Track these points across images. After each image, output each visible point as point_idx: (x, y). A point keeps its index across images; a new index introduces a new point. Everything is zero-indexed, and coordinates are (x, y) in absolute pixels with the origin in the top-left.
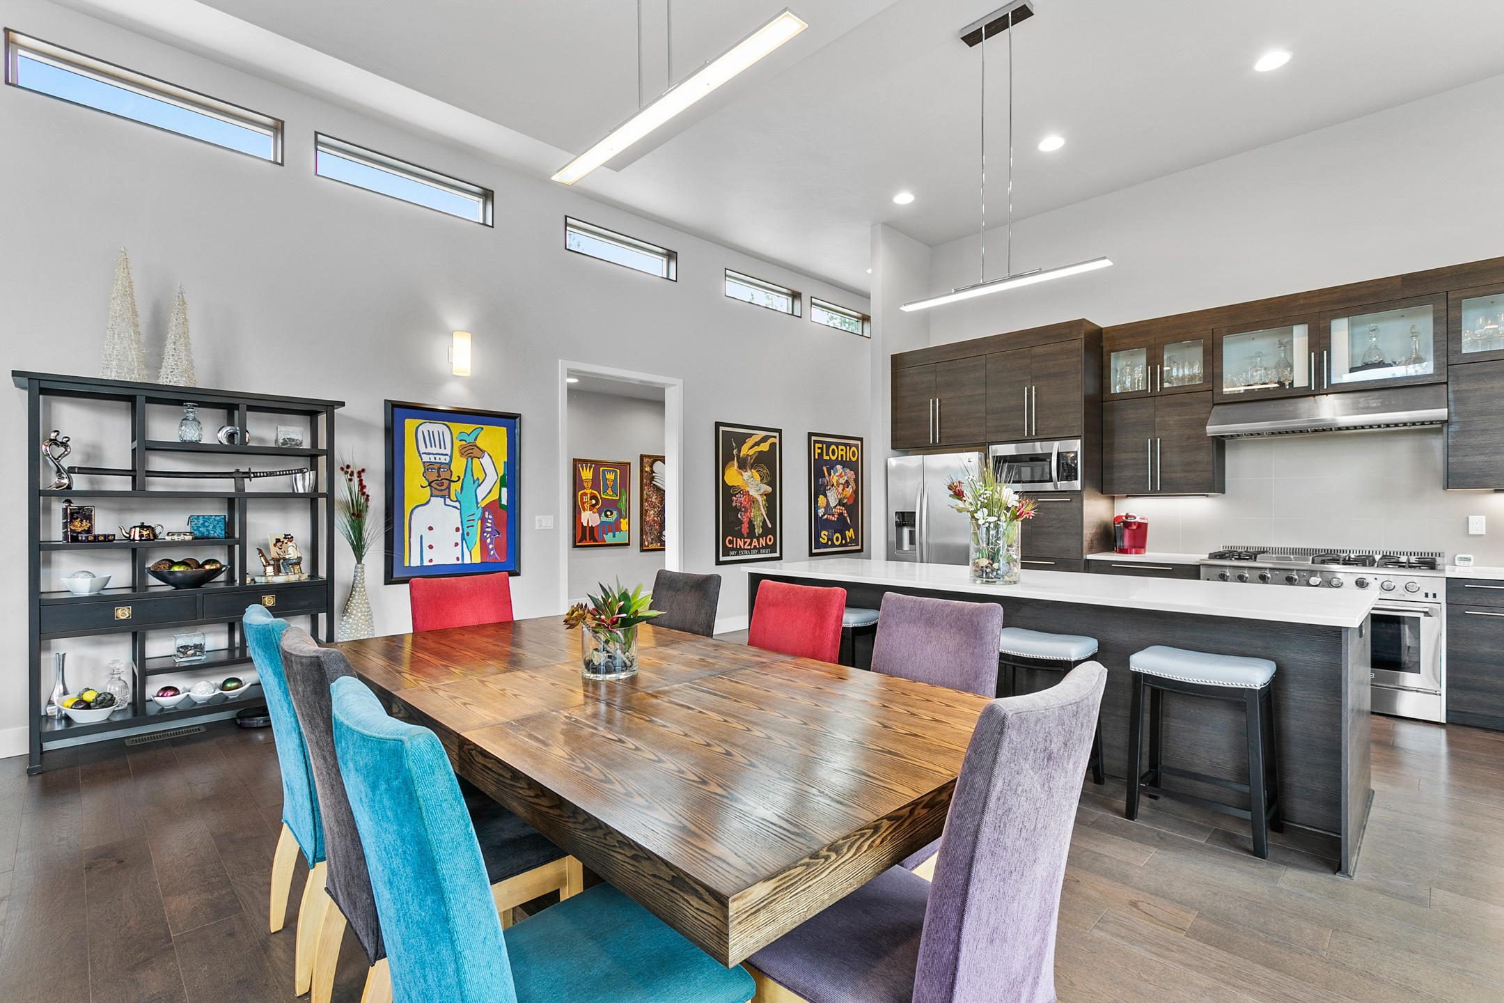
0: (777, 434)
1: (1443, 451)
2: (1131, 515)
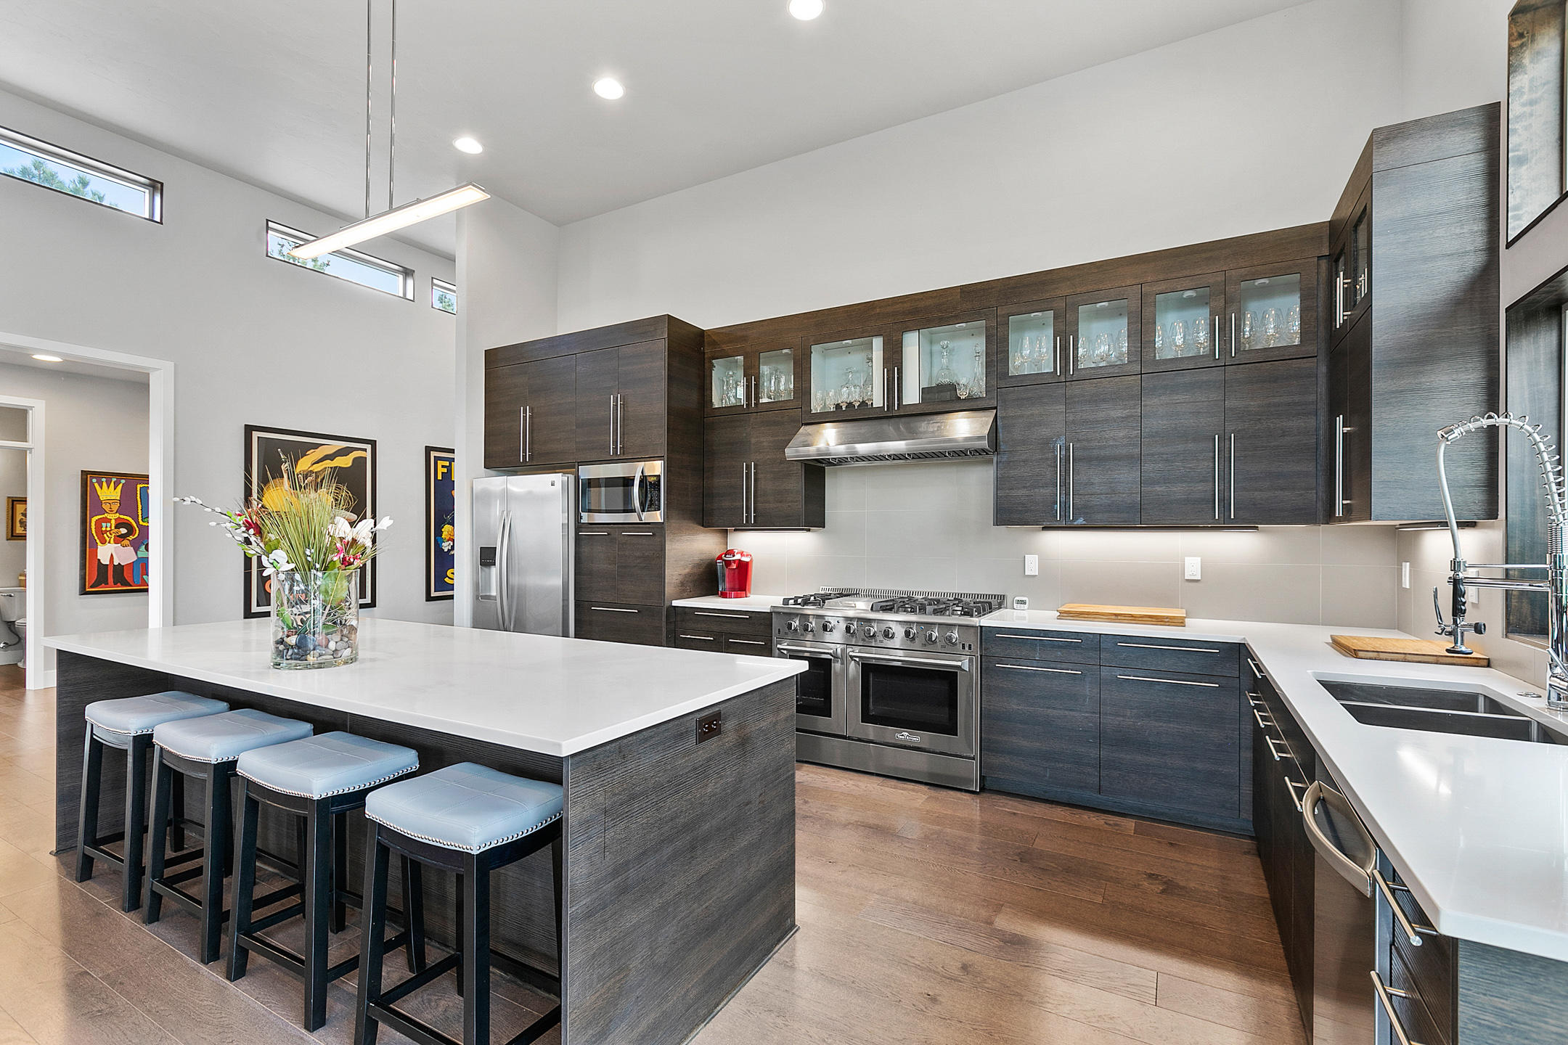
0: (369, 447)
1: (994, 483)
2: (731, 552)
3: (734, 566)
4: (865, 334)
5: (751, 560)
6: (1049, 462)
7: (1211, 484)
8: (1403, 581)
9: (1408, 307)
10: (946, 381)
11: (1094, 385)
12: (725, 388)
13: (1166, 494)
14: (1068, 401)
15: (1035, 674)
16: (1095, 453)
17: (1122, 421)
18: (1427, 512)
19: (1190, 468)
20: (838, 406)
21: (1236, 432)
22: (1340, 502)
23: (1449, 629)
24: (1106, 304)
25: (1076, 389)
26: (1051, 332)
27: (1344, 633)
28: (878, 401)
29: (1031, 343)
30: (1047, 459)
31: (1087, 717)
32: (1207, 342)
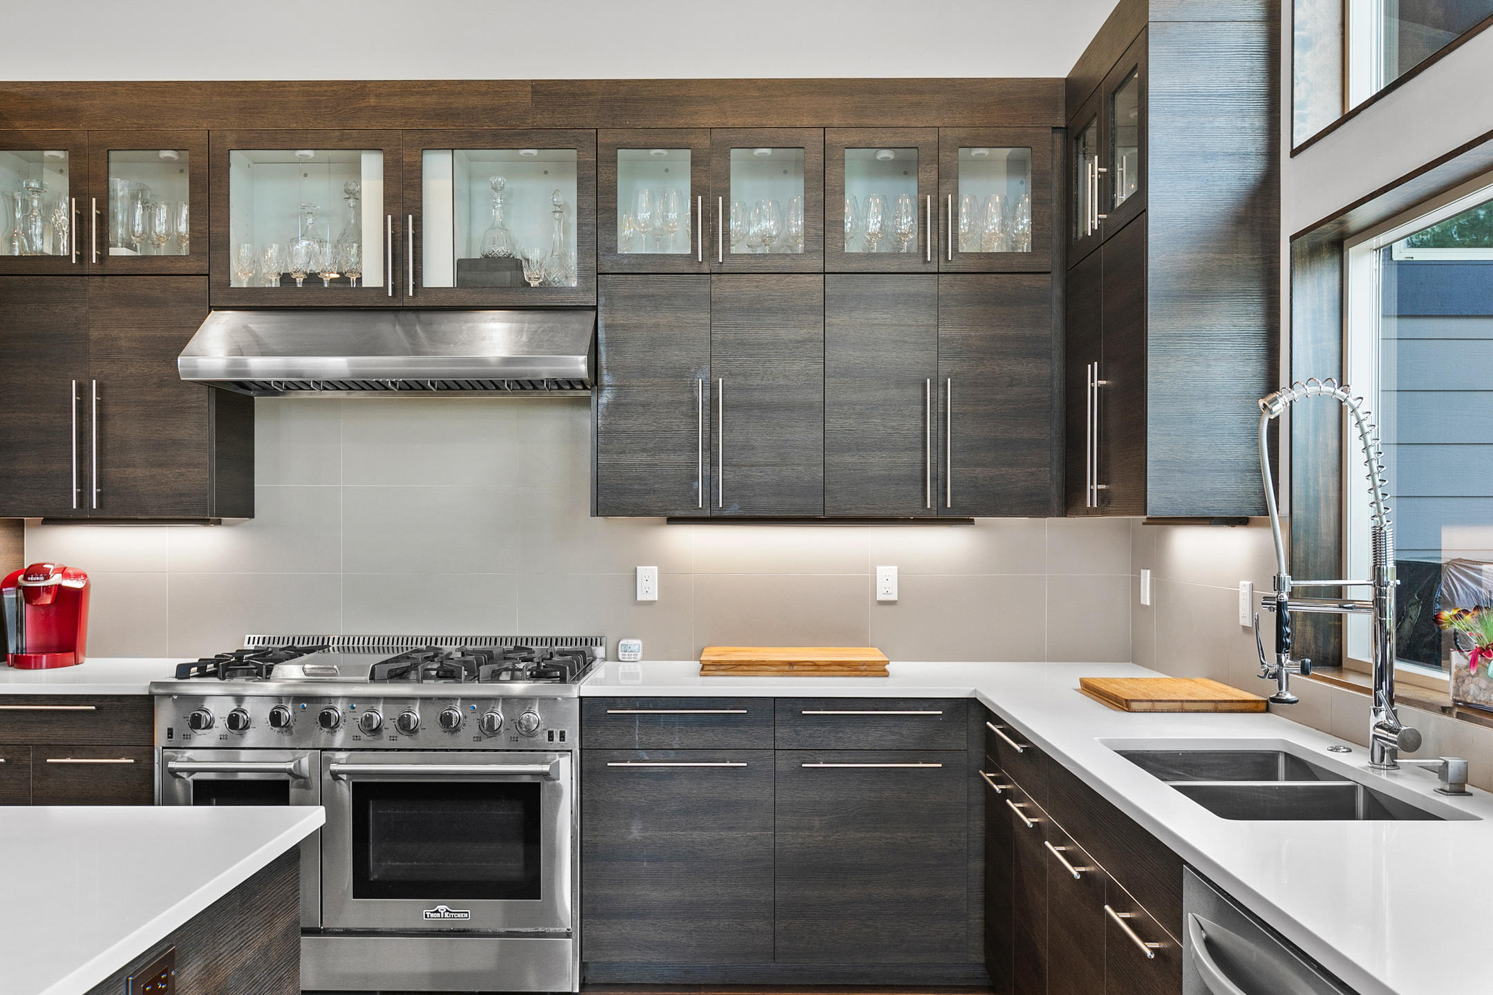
1: (592, 442)
2: (38, 570)
3: (47, 600)
4: (346, 144)
5: (87, 586)
6: (684, 409)
7: (920, 454)
8: (1142, 596)
9: (1186, 219)
10: (501, 250)
11: (755, 284)
12: (18, 215)
13: (859, 467)
14: (713, 305)
15: (672, 773)
16: (758, 396)
17: (797, 348)
18: (1207, 504)
19: (893, 428)
20: (286, 278)
21: (955, 377)
22: (1093, 487)
23: (1272, 671)
24: (768, 151)
25: (725, 288)
26: (686, 186)
27: (1100, 673)
28: (373, 275)
29: (652, 199)
30: (681, 403)
31: (754, 838)
32: (912, 233)
